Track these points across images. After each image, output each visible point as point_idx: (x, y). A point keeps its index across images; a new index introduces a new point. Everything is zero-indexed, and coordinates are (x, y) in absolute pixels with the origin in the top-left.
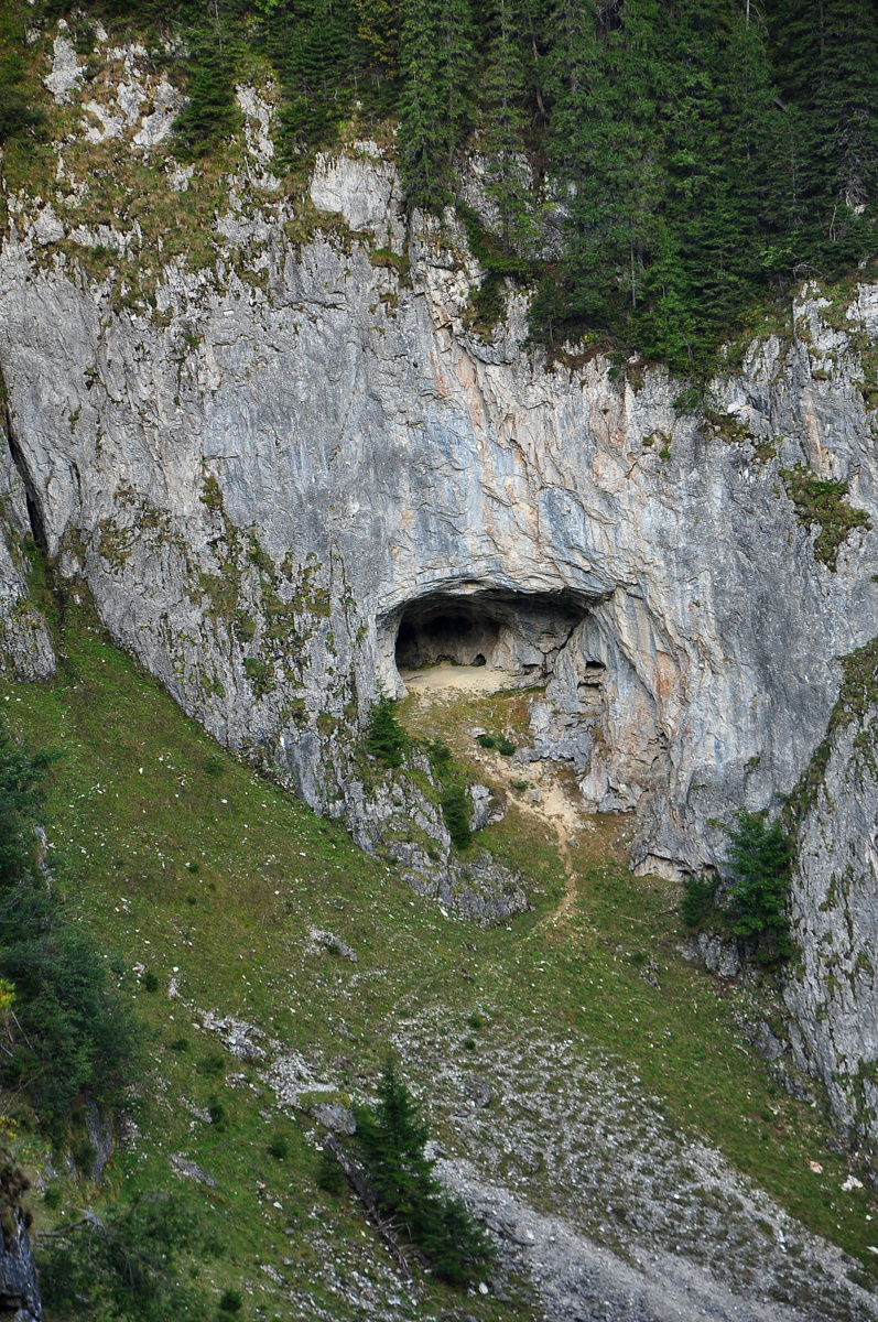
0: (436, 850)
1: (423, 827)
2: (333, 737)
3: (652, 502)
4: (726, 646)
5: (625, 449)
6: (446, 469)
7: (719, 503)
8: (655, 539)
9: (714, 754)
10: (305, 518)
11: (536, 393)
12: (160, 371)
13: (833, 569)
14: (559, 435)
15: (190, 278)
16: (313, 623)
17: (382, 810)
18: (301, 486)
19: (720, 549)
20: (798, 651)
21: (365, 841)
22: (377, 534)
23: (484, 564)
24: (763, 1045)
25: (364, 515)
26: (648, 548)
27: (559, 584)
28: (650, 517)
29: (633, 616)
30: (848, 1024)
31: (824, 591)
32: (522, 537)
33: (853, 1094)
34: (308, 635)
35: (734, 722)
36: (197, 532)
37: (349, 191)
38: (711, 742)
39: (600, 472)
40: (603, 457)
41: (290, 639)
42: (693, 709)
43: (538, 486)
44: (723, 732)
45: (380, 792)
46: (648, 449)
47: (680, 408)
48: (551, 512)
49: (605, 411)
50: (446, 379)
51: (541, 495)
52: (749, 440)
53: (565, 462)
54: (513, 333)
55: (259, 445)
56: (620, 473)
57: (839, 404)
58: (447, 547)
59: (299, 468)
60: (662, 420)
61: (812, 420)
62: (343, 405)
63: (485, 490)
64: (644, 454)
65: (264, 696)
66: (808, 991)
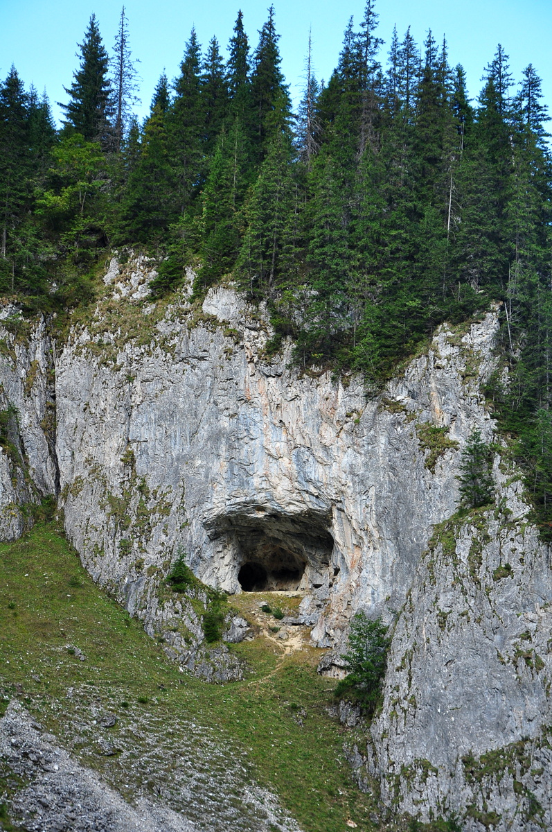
0: (191, 639)
1: (188, 626)
2: (153, 577)
3: (350, 451)
4: (380, 529)
5: (336, 418)
6: (246, 439)
7: (383, 447)
8: (348, 470)
9: (370, 598)
10: (172, 469)
11: (293, 391)
12: (111, 393)
13: (433, 473)
14: (303, 415)
15: (136, 349)
16: (159, 519)
17: (167, 614)
18: (174, 454)
19: (381, 473)
20: (412, 524)
21: (150, 630)
22: (207, 477)
23: (264, 494)
24: (352, 760)
25: (202, 467)
26: (344, 476)
27: (304, 507)
28: (346, 459)
29: (341, 524)
30: (398, 741)
31: (428, 486)
32: (284, 477)
33: (394, 786)
34: (155, 524)
35: (383, 577)
36: (114, 475)
37: (222, 305)
38: (370, 590)
39: (323, 434)
40: (325, 425)
41: (146, 528)
42: (364, 573)
43: (293, 446)
44: (376, 584)
45: (166, 604)
46: (349, 419)
47: (369, 396)
48: (298, 461)
49: (327, 399)
50: (251, 390)
51: (294, 452)
52: (404, 412)
53: (305, 430)
54: (285, 361)
55: (157, 433)
56: (334, 434)
57: (448, 382)
58: (243, 483)
59: (175, 445)
60: (357, 404)
61: (435, 394)
62: (201, 409)
63: (266, 451)
64: (347, 422)
65: (124, 557)
66: (382, 722)
